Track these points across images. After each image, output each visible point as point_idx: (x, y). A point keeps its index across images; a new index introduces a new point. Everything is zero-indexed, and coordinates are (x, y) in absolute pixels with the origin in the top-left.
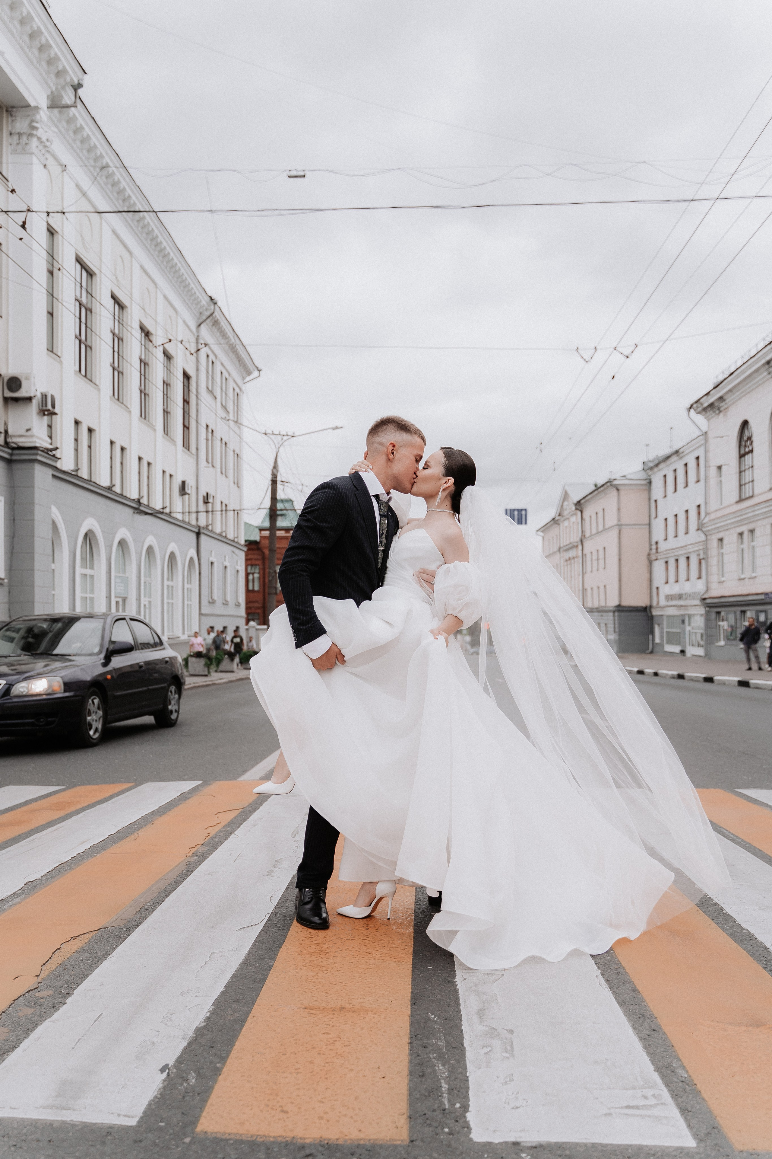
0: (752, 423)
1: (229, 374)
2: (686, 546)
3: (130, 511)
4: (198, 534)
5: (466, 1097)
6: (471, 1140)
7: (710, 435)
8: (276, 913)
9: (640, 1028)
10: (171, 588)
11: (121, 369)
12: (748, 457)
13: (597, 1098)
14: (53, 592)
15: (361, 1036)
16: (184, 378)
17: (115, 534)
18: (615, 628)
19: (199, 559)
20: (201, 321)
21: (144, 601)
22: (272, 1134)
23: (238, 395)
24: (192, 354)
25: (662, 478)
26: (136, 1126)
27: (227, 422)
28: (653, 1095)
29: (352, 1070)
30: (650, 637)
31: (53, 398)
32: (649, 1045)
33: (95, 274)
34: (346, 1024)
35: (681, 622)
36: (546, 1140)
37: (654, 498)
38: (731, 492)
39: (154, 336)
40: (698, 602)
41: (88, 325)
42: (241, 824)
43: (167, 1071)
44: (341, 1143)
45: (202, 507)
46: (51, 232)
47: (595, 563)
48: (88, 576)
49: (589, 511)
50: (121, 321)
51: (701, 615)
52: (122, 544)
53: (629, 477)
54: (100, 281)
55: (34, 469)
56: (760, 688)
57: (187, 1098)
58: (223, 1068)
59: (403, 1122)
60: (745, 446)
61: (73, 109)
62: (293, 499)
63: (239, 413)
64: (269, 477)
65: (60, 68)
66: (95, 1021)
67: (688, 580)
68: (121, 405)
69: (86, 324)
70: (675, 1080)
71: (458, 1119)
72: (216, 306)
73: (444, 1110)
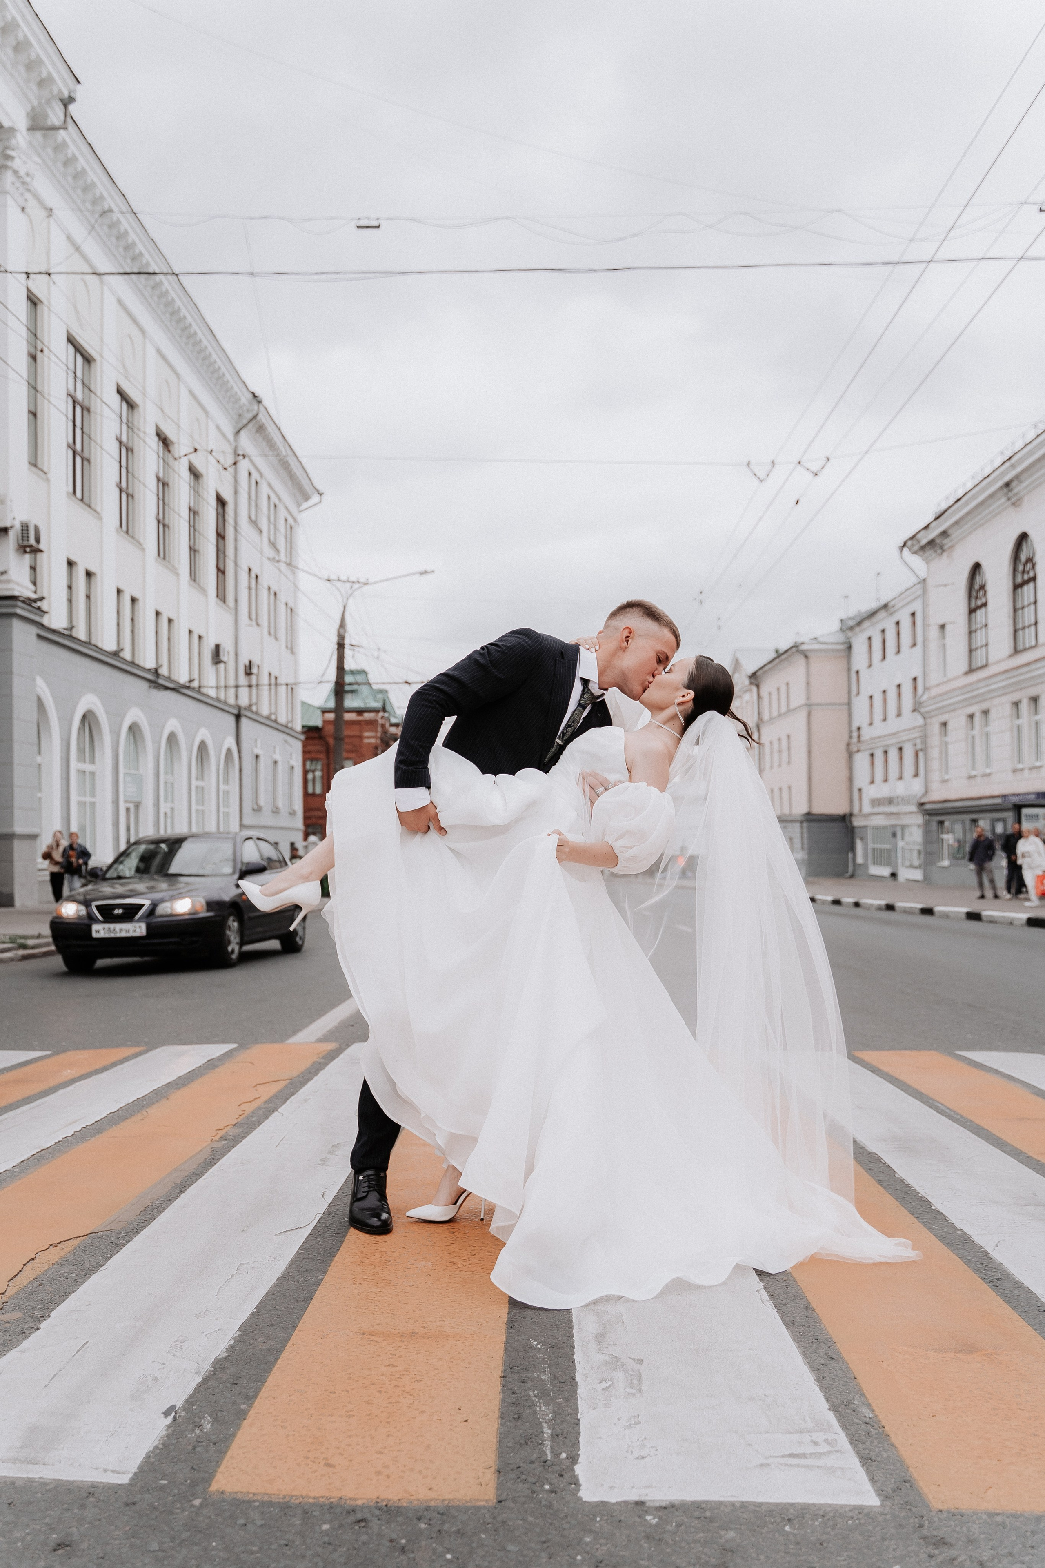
0: (985, 565)
1: (279, 499)
2: (898, 732)
3: (144, 685)
4: (238, 717)
5: (576, 1445)
6: (580, 1499)
7: (930, 583)
8: (330, 1213)
9: (813, 1355)
10: (201, 790)
11: (130, 491)
12: (980, 613)
13: (750, 1445)
14: (39, 795)
15: (438, 1369)
16: (217, 504)
17: (125, 715)
18: (802, 843)
19: (239, 751)
20: (240, 425)
21: (164, 807)
22: (312, 1495)
23: (291, 527)
24: (225, 469)
25: (866, 641)
26: (129, 1484)
27: (276, 564)
28: (826, 1441)
29: (423, 1412)
30: (850, 855)
31: (37, 530)
32: (823, 1378)
33: (94, 360)
34: (418, 1354)
35: (890, 835)
36: (680, 1498)
37: (854, 668)
38: (958, 660)
39: (176, 446)
40: (914, 808)
41: (85, 430)
42: (288, 1099)
43: (173, 1414)
44: (405, 1504)
45: (243, 680)
46: (33, 301)
47: (776, 756)
48: (88, 775)
49: (769, 686)
50: (130, 425)
51: (919, 826)
52: (134, 729)
53: (821, 640)
54: (102, 371)
55: (11, 626)
56: (996, 922)
57: (198, 1449)
58: (249, 1410)
59: (489, 1478)
60: (977, 598)
61: (62, 132)
62: (367, 669)
63: (293, 552)
64: (334, 639)
65: (44, 75)
66: (78, 1351)
67: (901, 778)
68: (131, 539)
69: (82, 429)
70: (856, 1421)
71: (563, 1473)
72: (261, 406)
73: (546, 1461)
